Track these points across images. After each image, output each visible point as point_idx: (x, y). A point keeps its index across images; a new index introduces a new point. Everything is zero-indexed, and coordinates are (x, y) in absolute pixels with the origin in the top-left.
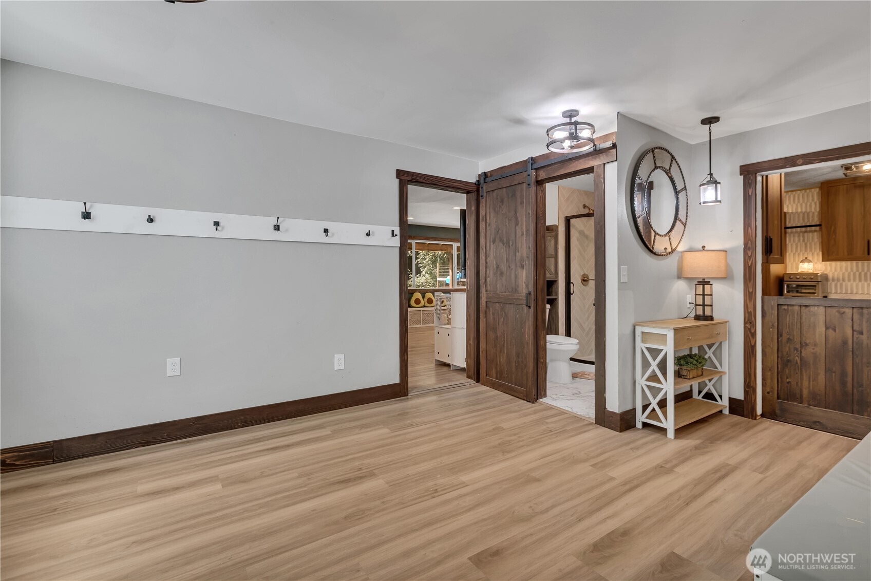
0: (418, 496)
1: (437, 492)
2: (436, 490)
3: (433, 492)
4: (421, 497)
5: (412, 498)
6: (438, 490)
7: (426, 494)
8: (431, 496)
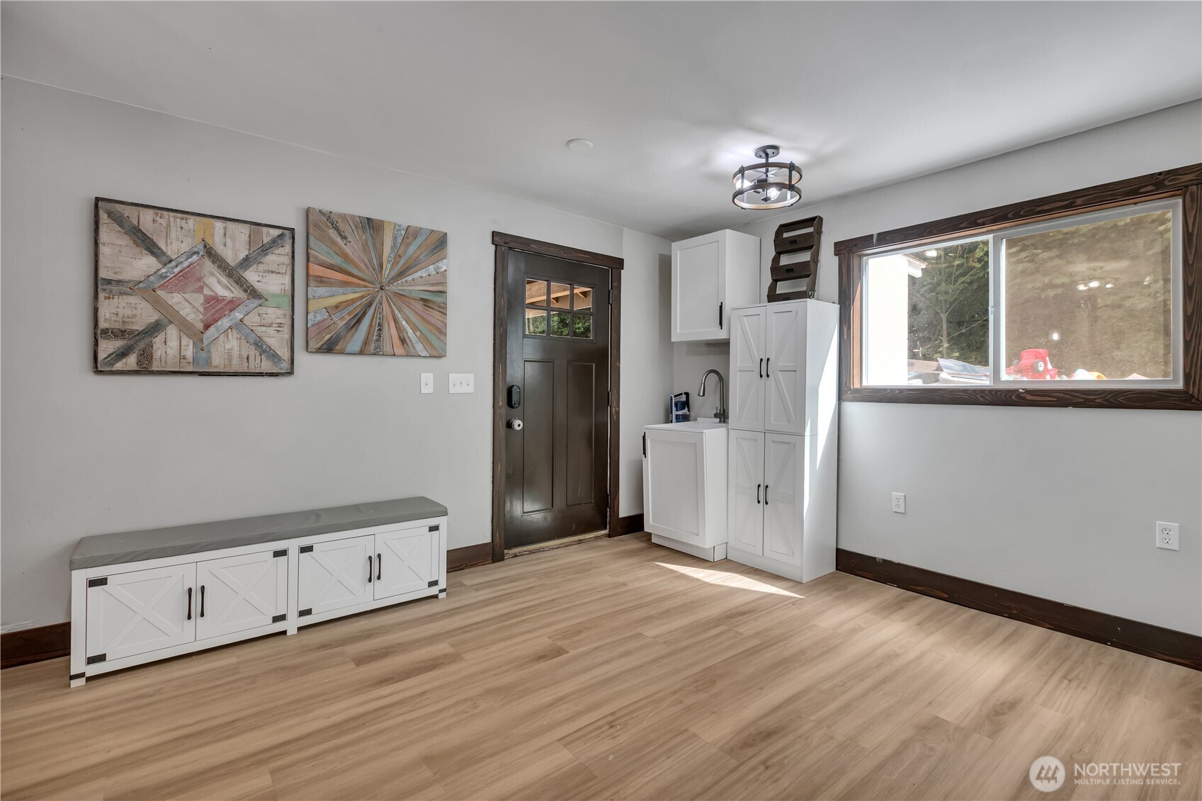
0: (638, 714)
1: (608, 723)
2: (611, 727)
3: (615, 723)
4: (634, 711)
5: (643, 711)
6: (608, 727)
7: (626, 718)
8: (617, 716)
